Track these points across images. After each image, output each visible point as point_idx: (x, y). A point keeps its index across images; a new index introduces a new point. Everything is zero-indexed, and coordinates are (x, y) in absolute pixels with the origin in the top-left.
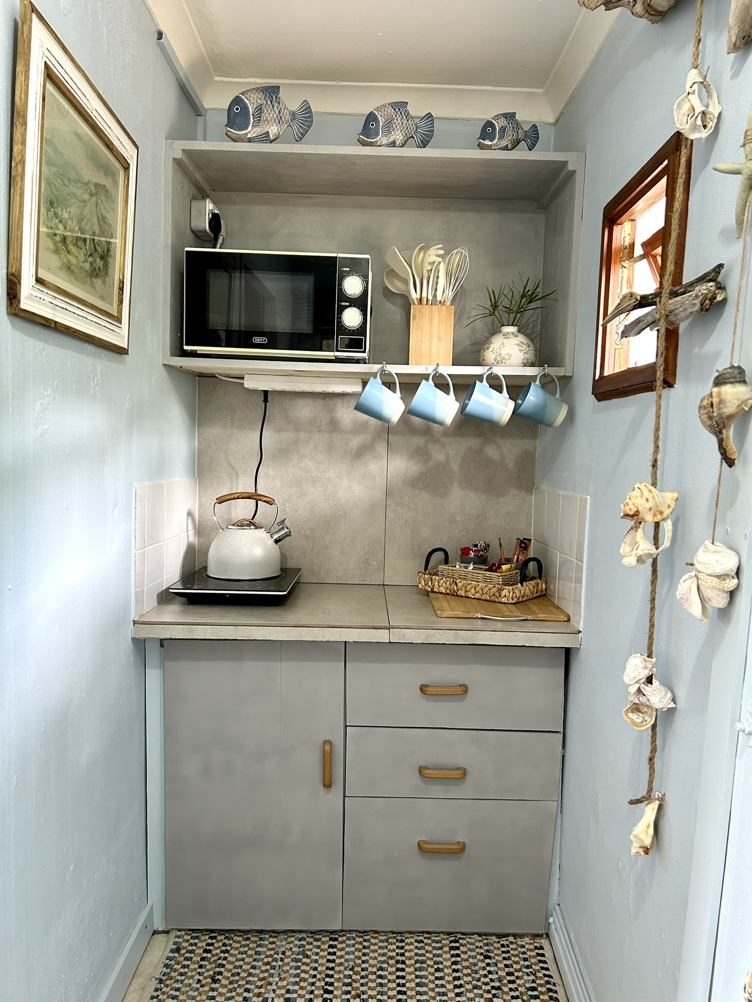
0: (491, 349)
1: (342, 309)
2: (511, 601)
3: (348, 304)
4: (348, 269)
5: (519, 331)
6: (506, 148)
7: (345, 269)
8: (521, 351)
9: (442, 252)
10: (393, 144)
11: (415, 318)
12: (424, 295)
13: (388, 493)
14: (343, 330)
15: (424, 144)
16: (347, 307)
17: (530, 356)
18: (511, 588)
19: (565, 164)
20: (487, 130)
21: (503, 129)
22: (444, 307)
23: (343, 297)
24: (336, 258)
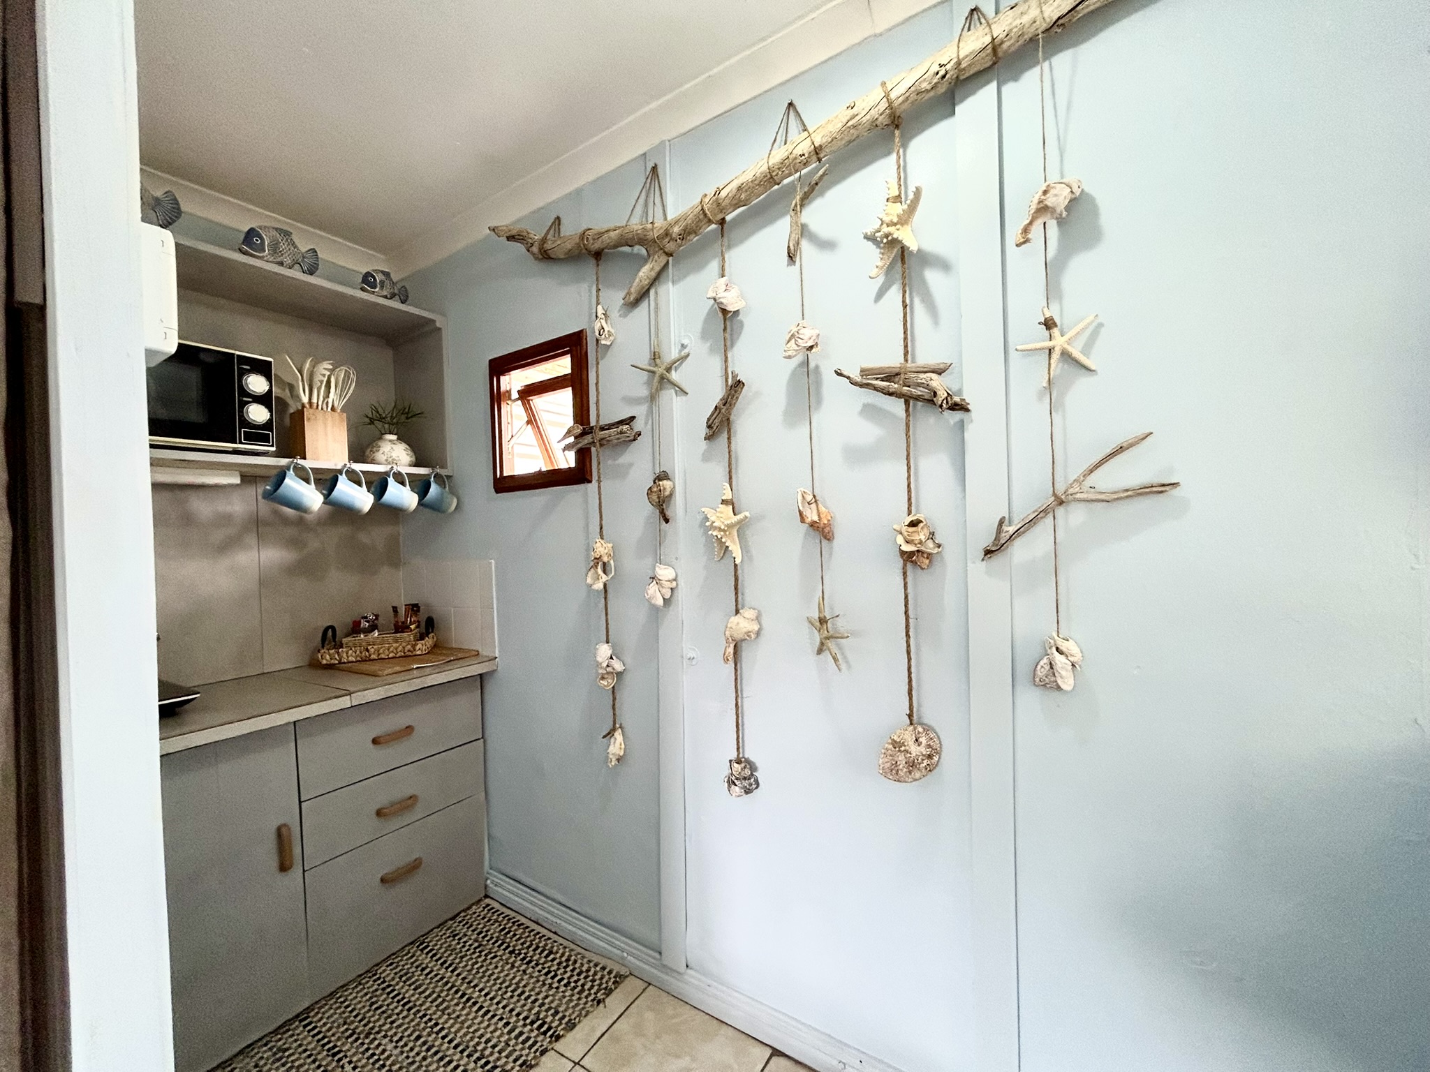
0: (381, 451)
1: (243, 404)
2: (424, 652)
3: (251, 400)
4: (248, 368)
5: (398, 439)
6: (386, 297)
7: (245, 367)
8: (408, 454)
9: (331, 367)
10: (281, 264)
11: (309, 419)
12: (314, 400)
14: (245, 423)
15: (311, 274)
16: (249, 402)
17: (413, 459)
20: (368, 280)
21: (382, 282)
22: (336, 414)
23: (244, 392)
24: (234, 354)
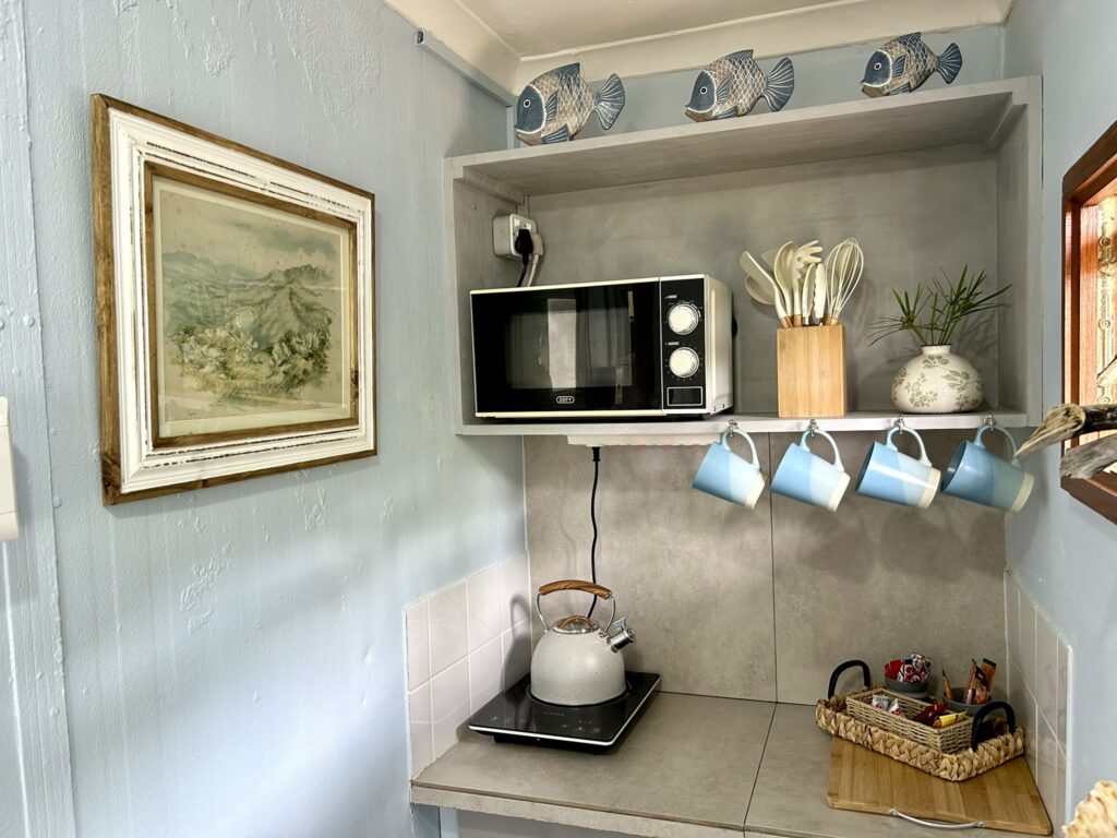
0: (905, 384)
1: (669, 351)
2: (955, 778)
3: (677, 343)
4: (675, 297)
5: (951, 351)
6: (909, 89)
7: (671, 297)
8: (952, 386)
9: (819, 249)
10: (735, 113)
11: (783, 347)
12: (797, 312)
13: (776, 573)
14: (671, 378)
15: (780, 104)
16: (675, 348)
17: (971, 392)
18: (954, 757)
19: (1008, 96)
20: (876, 67)
21: (900, 61)
22: (827, 328)
23: (670, 334)
24: (658, 282)
